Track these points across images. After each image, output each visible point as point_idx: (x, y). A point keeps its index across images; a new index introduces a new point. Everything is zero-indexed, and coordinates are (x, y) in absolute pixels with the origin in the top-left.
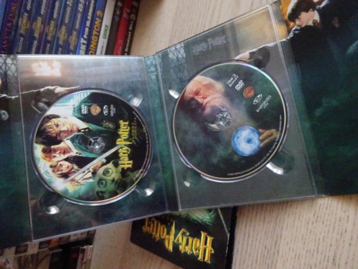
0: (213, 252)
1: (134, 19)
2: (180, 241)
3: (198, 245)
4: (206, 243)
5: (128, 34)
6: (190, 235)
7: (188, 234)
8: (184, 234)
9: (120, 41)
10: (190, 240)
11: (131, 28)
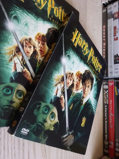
0: (73, 33)
1: (105, 141)
2: (87, 50)
3: (79, 42)
4: (76, 40)
5: (107, 132)
6: (82, 49)
7: (83, 51)
8: (85, 52)
9: (111, 127)
10: (82, 47)
11: (106, 135)
